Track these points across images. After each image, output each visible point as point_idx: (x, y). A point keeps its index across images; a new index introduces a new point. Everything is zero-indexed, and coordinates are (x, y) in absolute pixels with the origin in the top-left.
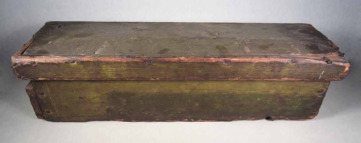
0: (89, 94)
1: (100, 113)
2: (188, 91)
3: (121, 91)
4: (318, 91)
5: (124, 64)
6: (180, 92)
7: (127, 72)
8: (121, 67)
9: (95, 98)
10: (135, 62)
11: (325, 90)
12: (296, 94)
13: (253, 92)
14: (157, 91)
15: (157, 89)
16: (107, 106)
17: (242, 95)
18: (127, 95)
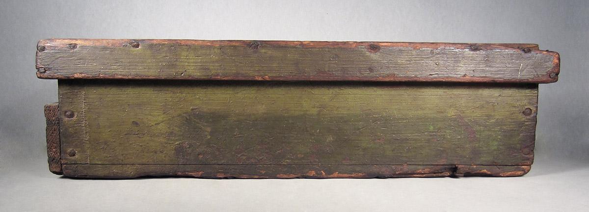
0: (150, 115)
1: (163, 156)
2: (314, 111)
3: (205, 110)
4: (523, 112)
5: (216, 50)
6: (302, 113)
7: (219, 65)
8: (211, 55)
9: (158, 124)
10: (232, 46)
11: (534, 109)
12: (489, 117)
13: (420, 112)
14: (263, 111)
15: (264, 106)
16: (177, 140)
17: (403, 119)
18: (215, 118)
